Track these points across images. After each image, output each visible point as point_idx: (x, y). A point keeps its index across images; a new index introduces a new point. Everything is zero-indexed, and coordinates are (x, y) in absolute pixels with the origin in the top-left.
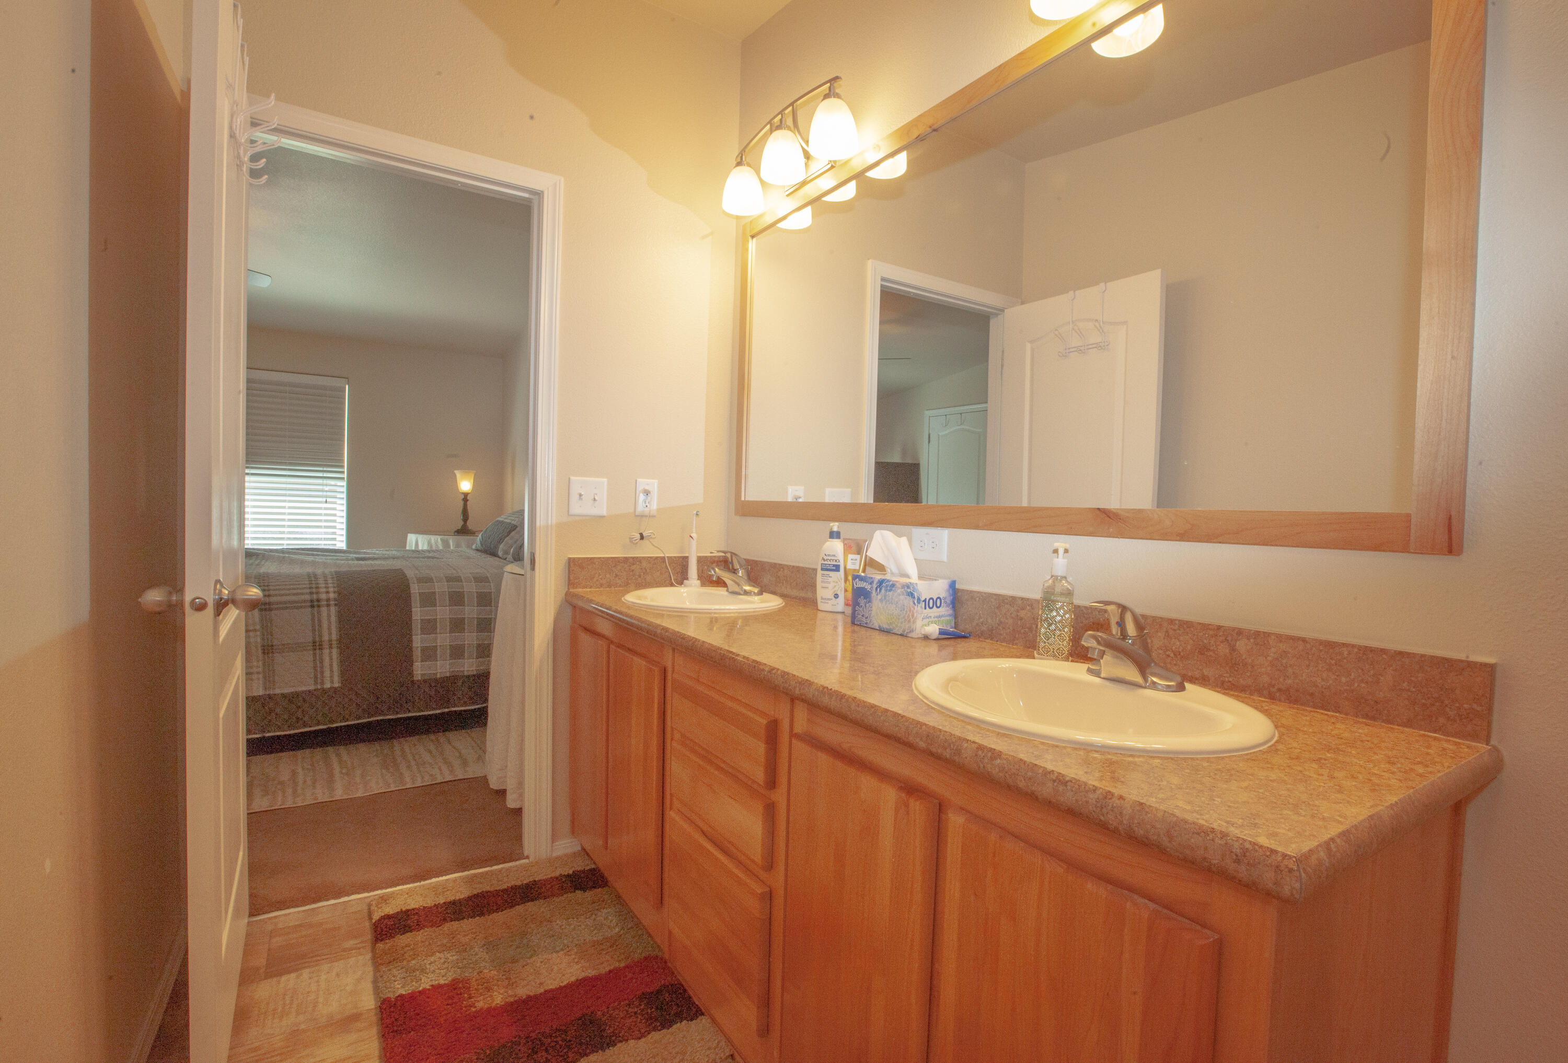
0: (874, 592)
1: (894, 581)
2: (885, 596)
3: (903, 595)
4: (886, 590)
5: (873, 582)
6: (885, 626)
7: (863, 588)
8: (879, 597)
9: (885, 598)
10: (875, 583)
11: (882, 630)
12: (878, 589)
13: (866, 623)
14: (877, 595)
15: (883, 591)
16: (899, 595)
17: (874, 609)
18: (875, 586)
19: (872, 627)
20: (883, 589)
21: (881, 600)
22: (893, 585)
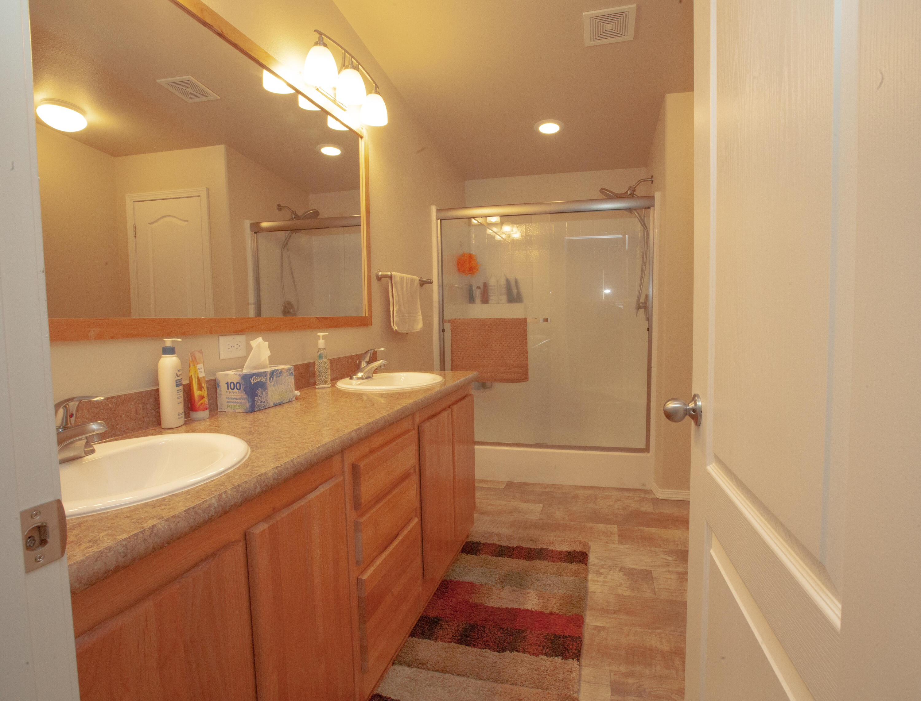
0: (268, 381)
1: (281, 369)
2: (276, 381)
3: (288, 376)
4: (277, 377)
5: (267, 374)
6: (278, 402)
7: (260, 382)
8: (272, 383)
9: (277, 383)
10: (268, 375)
11: (275, 405)
12: (271, 378)
13: (264, 407)
14: (271, 382)
15: (275, 378)
16: (285, 377)
17: (269, 393)
18: (268, 377)
19: (269, 406)
20: (275, 377)
21: (274, 385)
22: (281, 372)
